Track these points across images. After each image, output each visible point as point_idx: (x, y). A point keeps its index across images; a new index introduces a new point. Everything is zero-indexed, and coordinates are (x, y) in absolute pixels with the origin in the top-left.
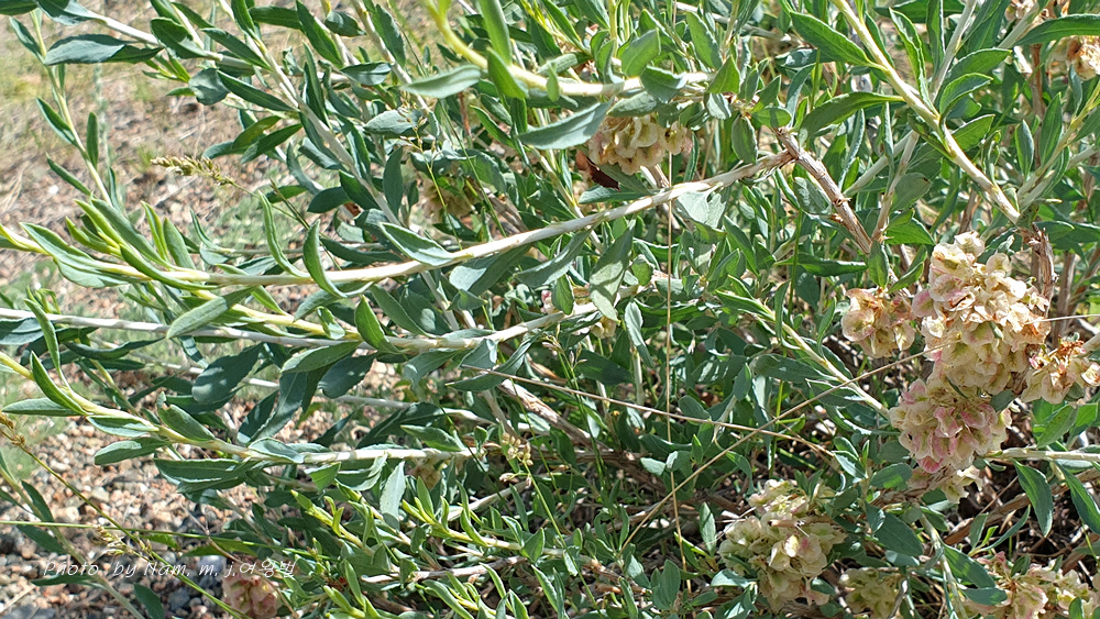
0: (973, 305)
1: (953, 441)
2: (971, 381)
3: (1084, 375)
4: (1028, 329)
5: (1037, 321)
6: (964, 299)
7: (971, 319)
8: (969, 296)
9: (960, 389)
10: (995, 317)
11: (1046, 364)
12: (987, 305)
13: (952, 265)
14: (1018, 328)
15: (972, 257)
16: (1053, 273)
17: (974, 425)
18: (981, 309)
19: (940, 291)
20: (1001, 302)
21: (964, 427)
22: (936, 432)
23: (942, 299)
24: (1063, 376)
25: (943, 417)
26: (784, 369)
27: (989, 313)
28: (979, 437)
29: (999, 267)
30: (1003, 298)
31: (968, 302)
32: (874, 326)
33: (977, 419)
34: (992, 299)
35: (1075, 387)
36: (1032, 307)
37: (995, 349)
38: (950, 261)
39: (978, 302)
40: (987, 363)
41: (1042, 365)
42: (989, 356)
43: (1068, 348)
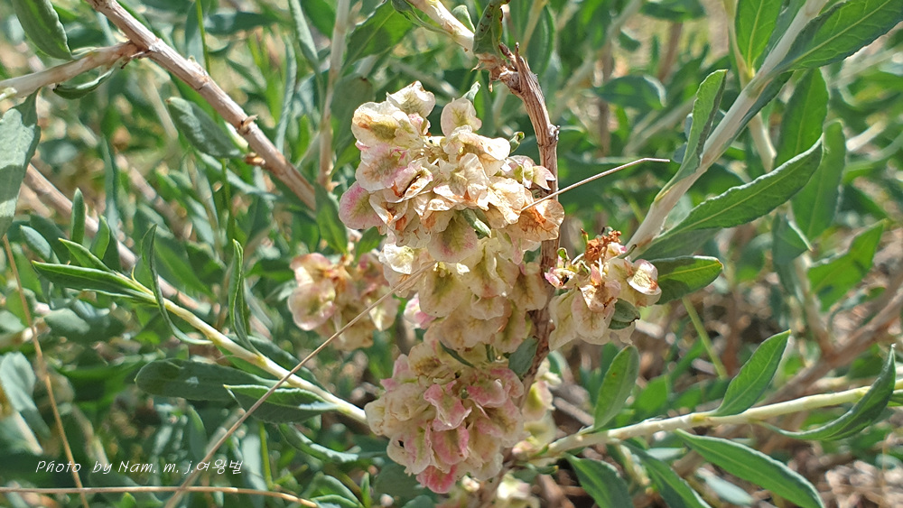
0: (430, 186)
1: (464, 434)
2: (473, 337)
3: (632, 283)
4: (528, 218)
5: (542, 207)
6: (415, 180)
7: (431, 208)
8: (421, 174)
9: (461, 353)
10: (467, 196)
11: (571, 277)
12: (453, 182)
13: (386, 133)
14: (511, 217)
15: (417, 118)
16: (549, 125)
17: (490, 403)
18: (444, 190)
19: (373, 175)
20: (473, 170)
21: (475, 409)
22: (435, 425)
23: (379, 186)
24: (601, 289)
25: (441, 397)
26: (193, 381)
27: (457, 192)
28: (502, 421)
29: (462, 121)
30: (473, 164)
31: (422, 183)
32: (336, 302)
33: (493, 392)
34: (458, 170)
35: (621, 307)
36: (528, 184)
37: (493, 274)
38: (382, 126)
39: (438, 181)
40: (487, 299)
41: (565, 280)
42: (487, 287)
43: (599, 247)
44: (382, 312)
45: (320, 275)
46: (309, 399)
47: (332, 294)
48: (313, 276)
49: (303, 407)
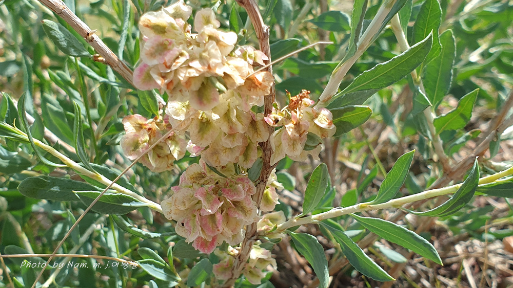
0: (187, 61)
1: (219, 217)
3: (316, 121)
4: (251, 83)
5: (260, 76)
6: (178, 58)
7: (187, 75)
8: (182, 54)
10: (209, 67)
11: (280, 119)
12: (201, 59)
13: (159, 30)
14: (240, 81)
15: (182, 22)
16: (263, 25)
17: (235, 198)
18: (196, 64)
19: (152, 55)
20: (213, 51)
21: (226, 202)
22: (202, 212)
23: (155, 62)
24: (298, 125)
25: (206, 195)
27: (203, 64)
28: (243, 209)
29: (208, 22)
30: (213, 47)
31: (182, 60)
32: (149, 143)
33: (237, 192)
34: (204, 51)
35: (311, 137)
36: (251, 62)
38: (158, 26)
39: (192, 59)
41: (276, 121)
43: (297, 101)
44: (177, 149)
45: (140, 127)
46: (129, 200)
47: (147, 138)
48: (135, 127)
49: (124, 204)
